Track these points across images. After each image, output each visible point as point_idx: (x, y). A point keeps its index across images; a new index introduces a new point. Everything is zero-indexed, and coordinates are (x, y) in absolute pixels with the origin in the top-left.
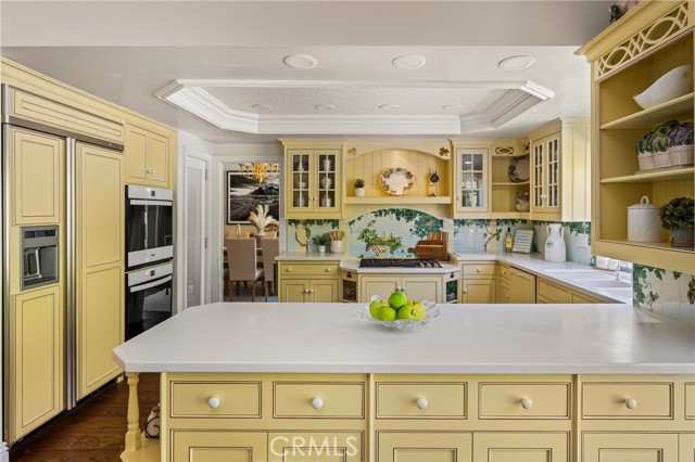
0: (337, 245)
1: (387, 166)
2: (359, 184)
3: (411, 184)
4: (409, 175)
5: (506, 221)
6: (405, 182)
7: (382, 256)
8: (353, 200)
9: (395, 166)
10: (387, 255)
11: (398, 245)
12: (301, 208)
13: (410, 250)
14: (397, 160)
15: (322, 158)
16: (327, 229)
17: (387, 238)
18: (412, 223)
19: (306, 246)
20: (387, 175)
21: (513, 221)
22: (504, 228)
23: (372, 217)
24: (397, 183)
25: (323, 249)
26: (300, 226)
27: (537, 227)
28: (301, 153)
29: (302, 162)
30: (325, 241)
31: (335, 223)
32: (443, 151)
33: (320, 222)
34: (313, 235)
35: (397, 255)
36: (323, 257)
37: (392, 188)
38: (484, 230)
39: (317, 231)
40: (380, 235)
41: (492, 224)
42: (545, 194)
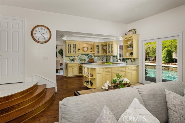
0: (75, 61)
1: (83, 46)
2: (79, 49)
3: (88, 50)
4: (87, 48)
5: (102, 56)
6: (87, 49)
7: (83, 62)
8: (78, 52)
9: (85, 46)
10: (84, 62)
11: (85, 60)
12: (69, 54)
13: (87, 61)
14: (85, 45)
15: (73, 44)
16: (73, 58)
17: (84, 59)
18: (88, 56)
19: (69, 61)
20: (84, 48)
21: (103, 56)
22: (102, 57)
23: (81, 55)
24: (85, 49)
25: (73, 61)
26: (68, 57)
27: (107, 57)
28: (69, 43)
29: (70, 45)
30: (73, 60)
31: (74, 56)
32: (93, 44)
33: (71, 56)
34: (70, 59)
35: (85, 62)
36: (73, 63)
37: (85, 50)
38: (99, 58)
39: (71, 58)
40: (82, 59)
41: (100, 56)
42: (110, 52)
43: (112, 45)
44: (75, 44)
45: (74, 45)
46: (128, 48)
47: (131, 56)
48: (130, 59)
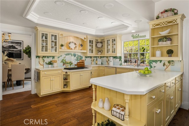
0: (55, 65)
1: (69, 41)
2: (62, 46)
3: (76, 47)
4: (75, 44)
5: (95, 57)
6: (74, 46)
7: (68, 67)
8: (60, 50)
9: (71, 41)
10: (69, 67)
11: (72, 64)
12: (44, 52)
13: (75, 65)
14: (72, 39)
15: (52, 35)
16: (50, 59)
17: (69, 62)
18: (75, 57)
19: (43, 65)
20: (70, 43)
22: (95, 59)
23: (65, 56)
25: (50, 66)
26: (41, 59)
27: (102, 58)
28: (45, 33)
29: (45, 36)
30: (50, 63)
31: (53, 57)
32: (85, 38)
33: (48, 57)
34: (45, 62)
35: (72, 66)
36: (50, 69)
37: (71, 47)
38: (91, 59)
39: (47, 60)
40: (67, 61)
41: (93, 57)
42: (111, 51)
43: (114, 40)
44: (56, 36)
45: (53, 38)
46: (160, 43)
47: (169, 56)
48: (161, 61)
